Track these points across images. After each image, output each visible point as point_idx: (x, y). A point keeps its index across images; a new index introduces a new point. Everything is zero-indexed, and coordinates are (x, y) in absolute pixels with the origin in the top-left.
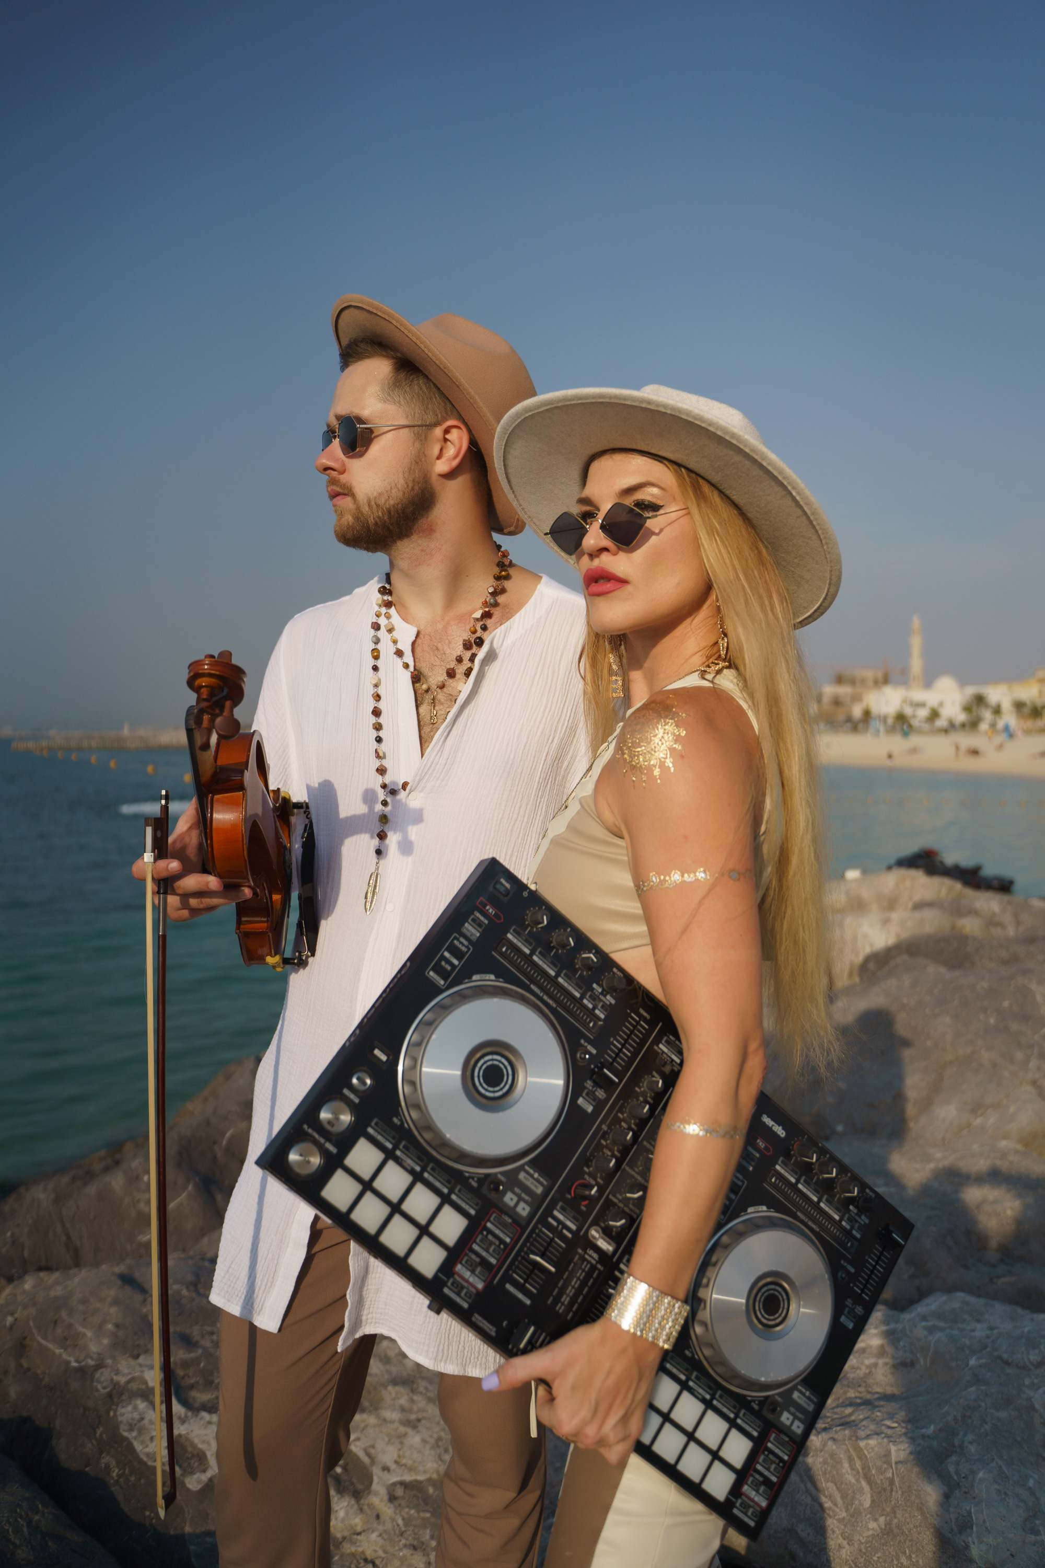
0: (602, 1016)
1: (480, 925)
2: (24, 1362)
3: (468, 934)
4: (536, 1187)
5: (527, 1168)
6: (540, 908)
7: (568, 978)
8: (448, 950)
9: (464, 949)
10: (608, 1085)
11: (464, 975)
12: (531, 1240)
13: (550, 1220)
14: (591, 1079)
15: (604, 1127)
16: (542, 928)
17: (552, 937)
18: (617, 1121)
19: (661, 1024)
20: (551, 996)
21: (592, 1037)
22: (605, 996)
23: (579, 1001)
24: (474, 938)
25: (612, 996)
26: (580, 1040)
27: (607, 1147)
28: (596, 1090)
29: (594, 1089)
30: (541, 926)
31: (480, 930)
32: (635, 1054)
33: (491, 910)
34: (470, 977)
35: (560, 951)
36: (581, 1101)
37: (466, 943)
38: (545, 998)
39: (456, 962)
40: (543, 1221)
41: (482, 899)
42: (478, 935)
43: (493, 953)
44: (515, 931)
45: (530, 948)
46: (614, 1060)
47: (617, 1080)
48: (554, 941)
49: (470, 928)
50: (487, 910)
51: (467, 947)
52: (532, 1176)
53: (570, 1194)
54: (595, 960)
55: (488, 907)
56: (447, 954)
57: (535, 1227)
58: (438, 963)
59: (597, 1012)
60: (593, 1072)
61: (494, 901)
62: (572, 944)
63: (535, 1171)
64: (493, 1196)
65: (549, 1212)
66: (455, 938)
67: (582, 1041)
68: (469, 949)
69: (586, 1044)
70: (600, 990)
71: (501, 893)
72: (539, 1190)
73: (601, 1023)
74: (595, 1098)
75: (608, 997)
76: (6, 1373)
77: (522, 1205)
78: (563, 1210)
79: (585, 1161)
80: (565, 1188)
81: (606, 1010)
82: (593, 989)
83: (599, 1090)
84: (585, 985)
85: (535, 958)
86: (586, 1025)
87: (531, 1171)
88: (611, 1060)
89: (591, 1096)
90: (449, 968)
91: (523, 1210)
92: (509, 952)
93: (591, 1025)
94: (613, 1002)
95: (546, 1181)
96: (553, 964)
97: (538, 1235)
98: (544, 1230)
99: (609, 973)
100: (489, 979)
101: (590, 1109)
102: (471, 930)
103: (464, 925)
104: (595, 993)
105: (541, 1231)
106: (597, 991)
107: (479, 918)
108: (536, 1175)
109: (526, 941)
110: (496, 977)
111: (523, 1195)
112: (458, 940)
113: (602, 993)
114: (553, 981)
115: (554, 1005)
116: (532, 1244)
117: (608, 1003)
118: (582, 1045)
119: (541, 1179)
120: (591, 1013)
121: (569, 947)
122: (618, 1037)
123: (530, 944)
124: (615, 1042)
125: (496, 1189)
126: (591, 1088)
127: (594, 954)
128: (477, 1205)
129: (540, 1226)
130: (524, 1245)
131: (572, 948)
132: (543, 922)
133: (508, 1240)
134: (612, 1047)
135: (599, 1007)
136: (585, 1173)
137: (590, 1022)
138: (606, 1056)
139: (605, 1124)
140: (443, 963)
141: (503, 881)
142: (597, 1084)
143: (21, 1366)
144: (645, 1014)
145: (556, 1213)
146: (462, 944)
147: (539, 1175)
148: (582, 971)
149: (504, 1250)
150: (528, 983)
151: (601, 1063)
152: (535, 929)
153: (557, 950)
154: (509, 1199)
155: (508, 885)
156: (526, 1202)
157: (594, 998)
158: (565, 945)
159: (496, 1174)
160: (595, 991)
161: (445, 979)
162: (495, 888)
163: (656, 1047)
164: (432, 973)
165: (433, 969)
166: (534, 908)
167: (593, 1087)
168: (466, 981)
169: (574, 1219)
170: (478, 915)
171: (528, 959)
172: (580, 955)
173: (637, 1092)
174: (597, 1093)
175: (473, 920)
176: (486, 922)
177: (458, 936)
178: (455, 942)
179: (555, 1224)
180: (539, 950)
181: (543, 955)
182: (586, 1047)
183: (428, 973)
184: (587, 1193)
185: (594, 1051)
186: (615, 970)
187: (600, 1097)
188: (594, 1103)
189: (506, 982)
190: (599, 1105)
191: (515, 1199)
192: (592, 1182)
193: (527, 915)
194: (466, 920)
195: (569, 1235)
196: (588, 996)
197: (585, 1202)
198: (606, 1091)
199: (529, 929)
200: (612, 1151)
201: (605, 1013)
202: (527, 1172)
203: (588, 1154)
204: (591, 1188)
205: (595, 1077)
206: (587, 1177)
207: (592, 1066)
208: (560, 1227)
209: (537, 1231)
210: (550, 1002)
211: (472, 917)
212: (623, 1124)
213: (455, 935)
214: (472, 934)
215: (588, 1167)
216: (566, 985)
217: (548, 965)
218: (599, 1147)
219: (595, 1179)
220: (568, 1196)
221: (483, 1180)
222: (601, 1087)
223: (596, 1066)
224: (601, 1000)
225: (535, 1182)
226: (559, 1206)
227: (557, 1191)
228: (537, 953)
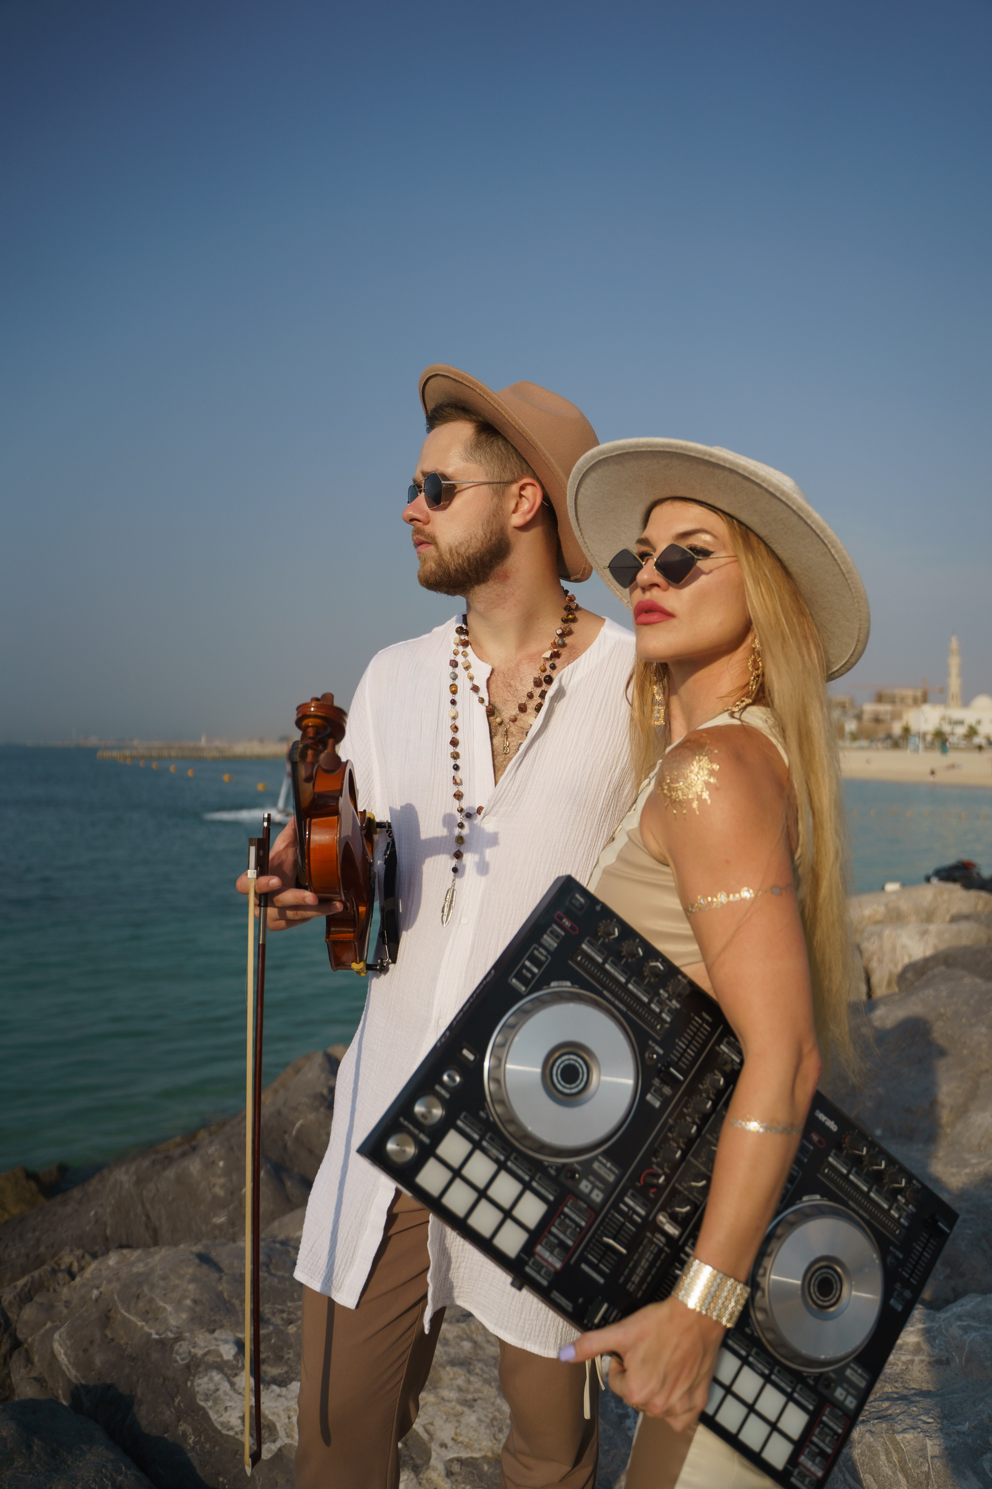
0: (668, 1019)
1: (557, 936)
2: (108, 1333)
3: (547, 945)
4: (609, 1175)
5: (600, 1158)
6: (611, 922)
7: (637, 984)
8: (529, 959)
9: (543, 958)
10: (674, 1082)
11: (543, 982)
12: (604, 1224)
13: (622, 1206)
14: (658, 1077)
15: (671, 1121)
16: (613, 939)
17: (622, 947)
18: (682, 1115)
20: (622, 1001)
21: (659, 1039)
22: (671, 1001)
23: (647, 1006)
24: (552, 949)
25: (676, 1000)
26: (648, 1041)
27: (674, 1140)
28: (663, 1087)
29: (662, 1085)
30: (612, 937)
31: (558, 941)
32: (698, 1054)
33: (567, 923)
34: (549, 984)
35: (630, 960)
36: (649, 1097)
37: (544, 952)
38: (617, 1002)
39: (536, 970)
40: (615, 1207)
41: (559, 913)
42: (556, 945)
43: (570, 962)
44: (589, 941)
45: (603, 957)
46: (679, 1059)
47: (681, 1078)
48: (624, 951)
49: (549, 939)
50: (564, 923)
51: (546, 957)
52: (605, 1166)
53: (640, 1182)
54: (661, 968)
55: (564, 920)
56: (528, 963)
57: (608, 1212)
58: (520, 971)
59: (664, 1015)
60: (660, 1071)
61: (570, 915)
62: (641, 954)
63: (608, 1161)
64: (570, 1183)
65: (620, 1199)
66: (535, 948)
67: (650, 1042)
68: (548, 958)
69: (654, 1045)
70: (666, 995)
71: (575, 907)
72: (611, 1178)
73: (667, 1026)
74: (662, 1095)
75: (673, 1002)
76: (92, 1342)
77: (596, 1192)
78: (633, 1197)
79: (653, 1152)
80: (635, 1177)
81: (672, 1014)
82: (659, 995)
83: (665, 1086)
84: (652, 992)
85: (607, 966)
86: (653, 1028)
87: (604, 1161)
88: (676, 1060)
89: (659, 1093)
90: (529, 975)
91: (597, 1196)
92: (583, 961)
93: (658, 1027)
94: (678, 1006)
95: (618, 1170)
96: (624, 972)
97: (610, 1220)
98: (616, 1215)
99: (673, 980)
100: (566, 985)
101: (657, 1104)
102: (548, 940)
103: (542, 936)
104: (661, 998)
105: (613, 1216)
106: (664, 996)
107: (556, 930)
108: (609, 1165)
109: (599, 951)
110: (572, 984)
111: (598, 1183)
112: (538, 950)
113: (668, 998)
114: (624, 987)
115: (624, 1009)
116: (605, 1228)
117: (673, 1007)
118: (650, 1046)
119: (614, 1169)
120: (658, 1016)
121: (637, 957)
122: (682, 1039)
123: (603, 954)
124: (681, 1043)
125: (573, 1177)
126: (658, 1085)
127: (660, 964)
128: (556, 1191)
129: (612, 1211)
130: (598, 1228)
131: (641, 958)
132: (614, 935)
133: (583, 1224)
134: (677, 1047)
135: (666, 1010)
136: (652, 1163)
137: (657, 1025)
138: (672, 1056)
139: (671, 1118)
140: (524, 971)
141: (577, 896)
142: (664, 1082)
143: (106, 1336)
144: (707, 1018)
145: (627, 1200)
146: (541, 954)
147: (612, 1164)
148: (650, 978)
149: (580, 1233)
150: (600, 988)
151: (667, 1062)
152: (607, 940)
153: (628, 960)
154: (584, 1186)
155: (582, 900)
156: (599, 1189)
157: (661, 1003)
158: (634, 955)
159: (572, 1163)
160: (661, 996)
161: (526, 986)
162: (571, 903)
163: (717, 1048)
164: (514, 980)
165: (516, 976)
166: (606, 921)
167: (660, 1084)
168: (546, 987)
169: (643, 1205)
170: (555, 927)
171: (601, 967)
172: (648, 963)
173: (700, 1089)
174: (664, 1090)
175: (552, 932)
176: (563, 933)
177: (537, 946)
178: (536, 952)
179: (626, 1209)
180: (611, 959)
181: (615, 964)
182: (654, 1048)
183: (511, 980)
184: (655, 1181)
185: (661, 1051)
187: (667, 1093)
188: (661, 1099)
189: (581, 988)
190: (666, 1101)
191: (590, 1186)
192: (660, 1171)
193: (600, 927)
194: (545, 932)
195: (639, 1220)
196: (655, 1001)
197: (654, 1190)
198: (672, 1088)
199: (602, 940)
200: (678, 1143)
201: (671, 1016)
202: (601, 1162)
203: (656, 1146)
204: (659, 1177)
205: (662, 1075)
206: (655, 1167)
207: (660, 1065)
208: (631, 1212)
209: (610, 1216)
210: (621, 1006)
211: (550, 929)
212: (688, 1119)
213: (535, 945)
214: (550, 945)
215: (656, 1158)
216: (635, 991)
217: (619, 973)
218: (666, 1140)
219: (662, 1168)
220: (638, 1184)
221: (561, 1168)
222: (667, 1084)
223: (663, 1065)
224: (667, 1005)
225: (608, 1171)
226: (629, 1194)
227: (628, 1179)
228: (609, 961)
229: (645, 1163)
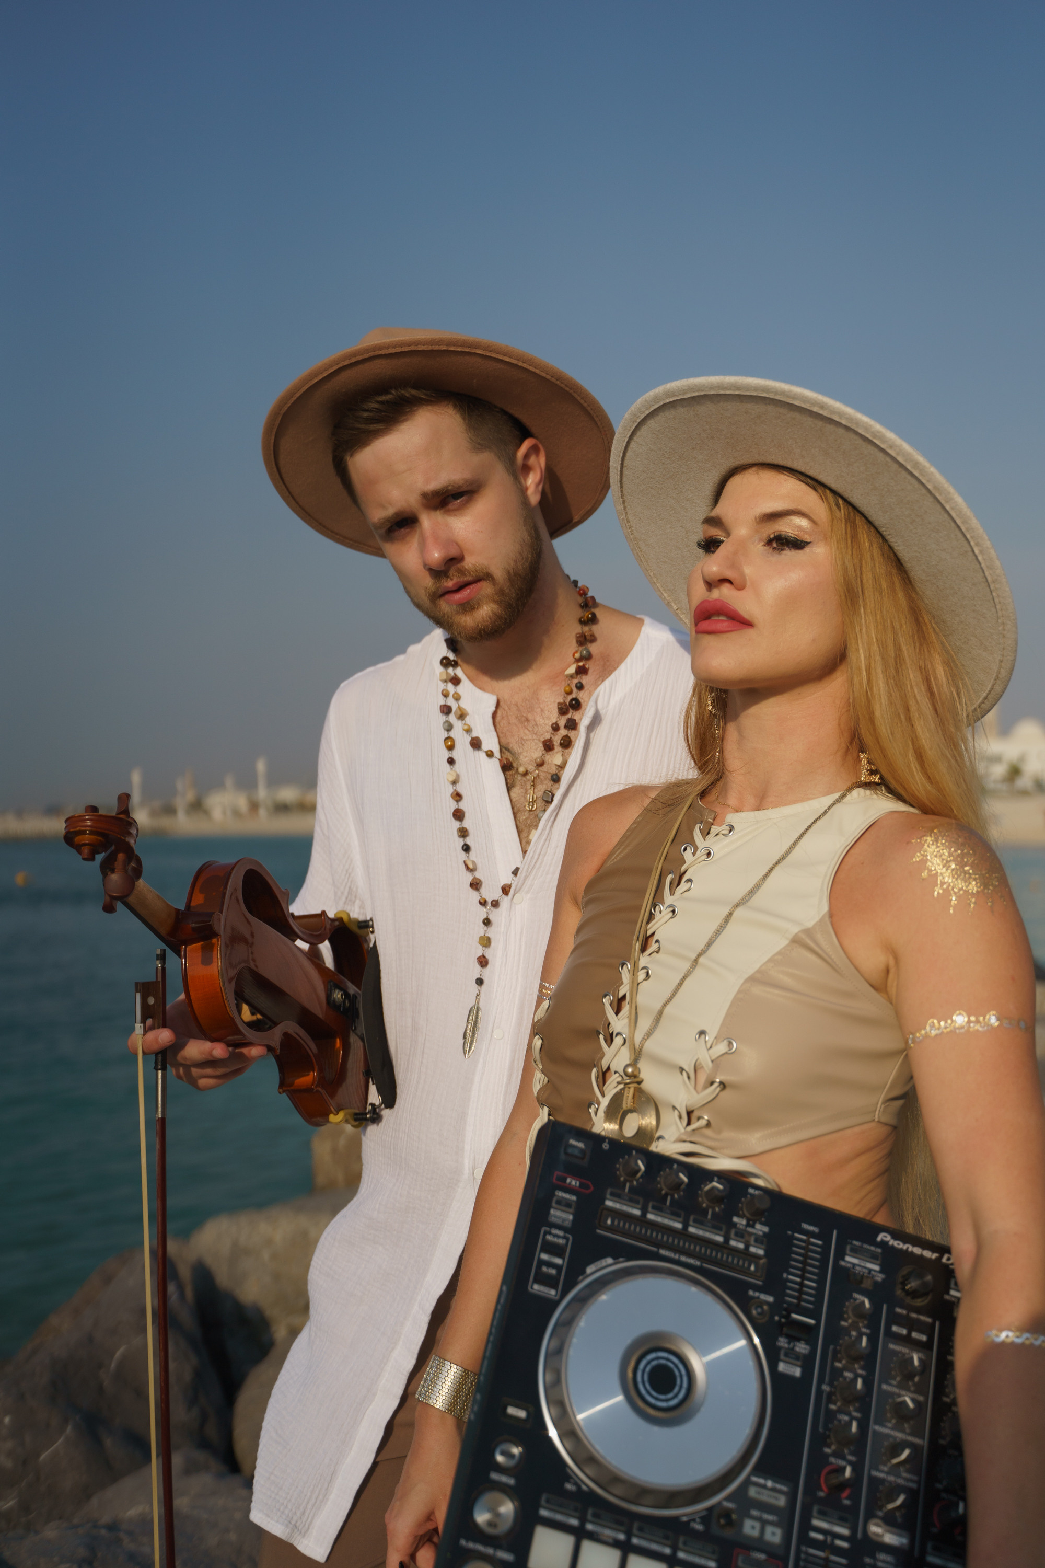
0: (761, 1252)
1: (568, 1204)
3: (559, 1222)
4: (776, 1498)
5: (754, 1479)
6: (630, 1154)
7: (700, 1223)
8: (543, 1250)
9: (561, 1241)
10: (808, 1333)
11: (575, 1272)
13: (813, 1535)
14: (781, 1335)
15: (825, 1388)
16: (642, 1177)
17: (659, 1183)
18: (836, 1373)
19: (835, 1233)
20: (689, 1254)
21: (760, 1283)
22: (753, 1226)
23: (725, 1246)
24: (568, 1224)
25: (761, 1223)
26: (747, 1292)
27: (840, 1411)
28: (794, 1346)
29: (792, 1345)
30: (639, 1175)
31: (571, 1210)
32: (821, 1282)
33: (573, 1182)
34: (584, 1272)
35: (676, 1196)
36: (782, 1367)
37: (561, 1233)
38: (683, 1258)
39: (558, 1261)
40: (804, 1540)
41: (557, 1173)
42: (571, 1217)
43: (598, 1231)
44: (612, 1194)
45: (639, 1206)
46: (799, 1299)
47: (812, 1322)
48: (664, 1187)
49: (558, 1213)
50: (570, 1184)
51: (564, 1237)
52: (764, 1487)
53: (822, 1490)
54: (721, 1187)
55: (568, 1180)
56: (544, 1256)
57: (798, 1551)
58: (539, 1273)
59: (753, 1249)
60: (781, 1325)
61: (573, 1170)
62: (685, 1179)
63: (766, 1479)
64: (728, 1533)
65: (806, 1526)
66: (546, 1233)
67: (751, 1293)
68: (568, 1239)
69: (757, 1294)
70: (744, 1222)
71: (576, 1157)
72: (782, 1501)
73: (762, 1261)
74: (797, 1357)
75: (758, 1226)
77: (769, 1530)
78: (823, 1515)
79: (820, 1440)
80: (812, 1486)
81: (762, 1243)
82: (735, 1225)
83: (798, 1344)
84: (723, 1223)
85: (650, 1216)
86: (747, 1272)
87: (762, 1481)
88: (795, 1301)
89: (792, 1355)
90: (553, 1271)
91: (774, 1535)
92: (616, 1223)
93: (753, 1268)
94: (766, 1229)
95: (785, 1485)
96: (675, 1214)
97: (806, 1561)
98: (811, 1551)
99: (745, 1196)
100: (607, 1265)
101: (797, 1372)
102: (559, 1215)
103: (548, 1212)
104: (739, 1229)
105: (807, 1554)
106: (741, 1224)
107: (563, 1198)
108: (770, 1484)
109: (631, 1200)
110: (614, 1258)
111: (766, 1516)
112: (550, 1233)
113: (748, 1225)
114: (683, 1234)
115: (698, 1263)
117: (761, 1233)
118: (753, 1298)
119: (778, 1486)
120: (745, 1253)
121: (683, 1187)
122: (792, 1270)
123: (638, 1202)
124: (791, 1277)
125: (730, 1523)
126: (786, 1346)
127: (718, 1182)
128: (713, 1553)
129: (804, 1548)
131: (688, 1185)
132: (639, 1170)
134: (789, 1284)
135: (752, 1242)
136: (828, 1456)
137: (750, 1266)
138: (788, 1299)
139: (824, 1383)
140: (544, 1269)
141: (572, 1142)
142: (792, 1339)
144: (811, 1228)
145: (816, 1522)
146: (557, 1237)
147: (774, 1481)
148: (713, 1209)
150: (655, 1249)
151: (786, 1310)
152: (635, 1183)
153: (672, 1196)
154: (750, 1528)
155: (581, 1145)
156: (773, 1524)
157: (740, 1235)
158: (678, 1185)
159: (719, 1503)
160: (738, 1225)
161: (555, 1286)
162: (566, 1153)
163: (842, 1263)
164: (536, 1287)
165: (536, 1281)
166: (623, 1158)
167: (789, 1343)
168: (581, 1278)
169: (842, 1521)
170: (560, 1194)
171: (642, 1221)
172: (701, 1189)
173: (844, 1327)
174: (797, 1349)
175: (558, 1203)
176: (574, 1198)
177: (548, 1229)
178: (549, 1237)
179: (820, 1537)
180: (650, 1205)
181: (658, 1209)
182: (758, 1298)
183: (532, 1288)
184: (841, 1479)
185: (770, 1299)
186: (751, 1191)
187: (803, 1351)
188: (799, 1363)
189: (629, 1259)
190: (807, 1362)
191: (757, 1525)
192: (842, 1463)
193: (618, 1170)
194: (550, 1207)
195: (845, 1545)
196: (732, 1235)
197: (846, 1493)
198: (807, 1343)
199: (628, 1185)
200: (849, 1414)
201: (763, 1247)
202: (757, 1485)
203: (821, 1430)
204: (844, 1469)
205: (785, 1330)
206: (832, 1460)
207: (777, 1318)
208: (829, 1539)
209: (803, 1556)
210: (691, 1261)
211: (555, 1199)
212: (848, 1375)
213: (544, 1229)
214: (564, 1220)
215: (829, 1446)
216: (700, 1233)
217: (669, 1219)
218: (831, 1415)
219: (843, 1458)
220: (822, 1494)
221: (708, 1517)
222: (799, 1340)
223: (781, 1316)
224: (751, 1234)
225: (772, 1493)
226: (815, 1513)
227: (805, 1493)
228: (650, 1209)
229: (818, 1460)
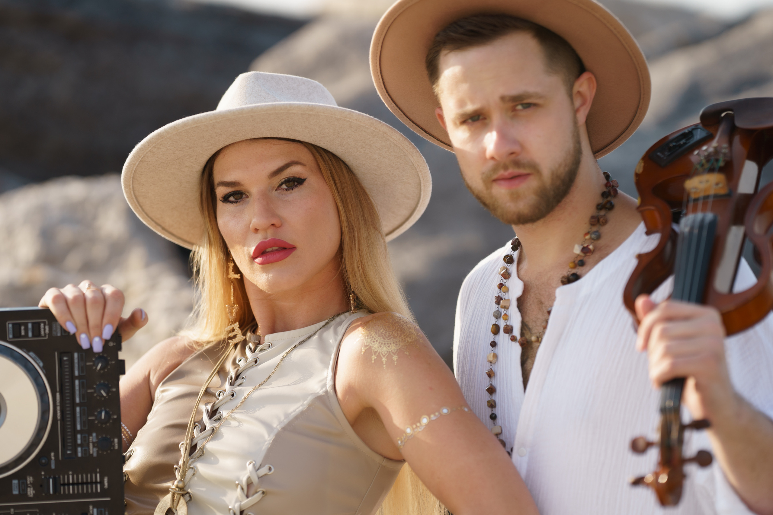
0: (79, 455)
3: (54, 329)
7: (84, 413)
8: (33, 324)
9: (42, 333)
11: (27, 346)
14: (34, 478)
17: (99, 382)
19: (109, 499)
20: (62, 412)
21: (60, 458)
22: (94, 446)
23: (75, 431)
24: (54, 334)
25: (98, 451)
26: (52, 451)
29: (30, 485)
32: (75, 496)
34: (29, 351)
37: (47, 331)
38: (58, 409)
39: (30, 334)
42: (59, 335)
43: (56, 353)
44: (81, 355)
45: (80, 373)
47: (51, 495)
48: (97, 384)
51: (45, 334)
56: (30, 326)
58: (20, 325)
59: (79, 449)
66: (44, 323)
67: (52, 454)
69: (53, 458)
70: (94, 440)
73: (74, 457)
74: (24, 490)
75: (95, 449)
81: (85, 454)
82: (90, 434)
83: (32, 489)
84: (88, 428)
85: (77, 382)
86: (64, 449)
89: (24, 486)
90: (23, 333)
92: (66, 363)
93: (68, 452)
94: (95, 454)
96: (83, 396)
99: (111, 437)
100: (38, 363)
104: (89, 437)
106: (92, 438)
109: (81, 367)
110: (43, 367)
112: (45, 325)
113: (93, 443)
114: (74, 405)
115: (59, 418)
117: (91, 451)
118: (49, 456)
120: (76, 445)
122: (75, 476)
124: (71, 477)
126: (29, 481)
131: (102, 400)
134: (66, 476)
135: (84, 448)
137: (69, 450)
140: (23, 328)
142: (35, 484)
144: (106, 483)
146: (44, 330)
148: (96, 419)
150: (58, 389)
153: (94, 392)
157: (86, 440)
158: (101, 394)
161: (14, 337)
163: (91, 507)
164: (10, 326)
165: (14, 325)
167: (31, 483)
168: (25, 350)
171: (73, 378)
174: (29, 489)
177: (47, 323)
178: (42, 325)
180: (84, 380)
181: (82, 386)
182: (51, 461)
183: (9, 324)
185: (53, 466)
187: (29, 493)
188: (21, 492)
189: (46, 374)
196: (83, 435)
199: (90, 363)
201: (83, 455)
205: (39, 479)
213: (46, 321)
214: (56, 331)
216: (78, 415)
217: (79, 394)
222: (36, 488)
224: (88, 446)
228: (81, 380)
